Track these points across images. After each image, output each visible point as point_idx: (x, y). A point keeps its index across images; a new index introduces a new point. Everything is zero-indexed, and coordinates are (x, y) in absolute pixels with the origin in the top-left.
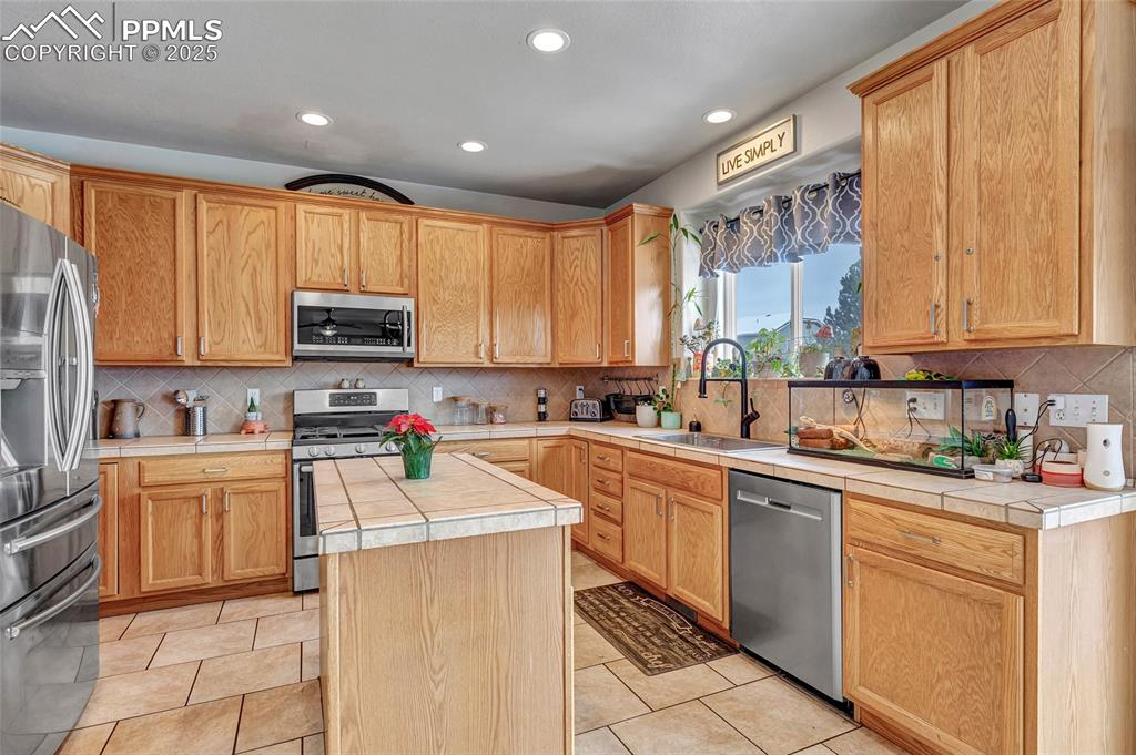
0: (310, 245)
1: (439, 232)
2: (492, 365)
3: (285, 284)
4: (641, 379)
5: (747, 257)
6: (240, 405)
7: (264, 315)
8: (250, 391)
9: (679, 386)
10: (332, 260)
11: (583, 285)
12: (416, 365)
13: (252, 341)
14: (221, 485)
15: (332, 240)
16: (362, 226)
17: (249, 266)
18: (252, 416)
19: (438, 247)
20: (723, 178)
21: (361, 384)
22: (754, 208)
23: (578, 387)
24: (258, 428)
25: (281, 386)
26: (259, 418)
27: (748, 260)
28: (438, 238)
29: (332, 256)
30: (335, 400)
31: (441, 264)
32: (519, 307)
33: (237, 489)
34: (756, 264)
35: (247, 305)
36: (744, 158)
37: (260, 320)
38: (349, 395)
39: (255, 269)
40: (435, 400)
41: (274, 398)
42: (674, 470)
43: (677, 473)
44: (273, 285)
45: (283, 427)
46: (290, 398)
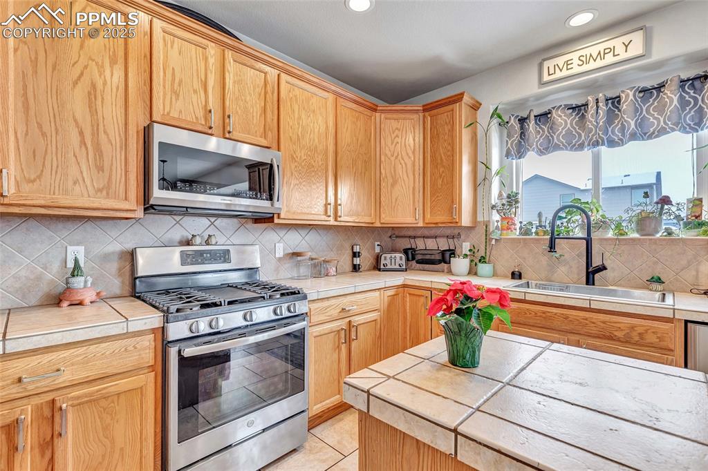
0: (169, 76)
1: (297, 91)
2: (336, 223)
3: (138, 119)
4: (440, 237)
5: (562, 143)
6: (56, 266)
7: (106, 147)
8: (70, 249)
9: (493, 242)
10: (194, 98)
11: (403, 159)
12: (276, 221)
13: (88, 182)
14: (49, 397)
15: (195, 74)
16: (227, 65)
17: (86, 80)
18: (78, 282)
19: (297, 106)
20: (546, 78)
21: (213, 241)
22: (568, 105)
23: (377, 243)
25: (114, 241)
26: (89, 284)
27: (563, 145)
28: (296, 96)
29: (195, 91)
30: (185, 259)
31: (299, 124)
32: (355, 173)
33: (78, 397)
34: (569, 148)
35: (81, 133)
36: (576, 61)
37: (101, 155)
38: (201, 253)
39: (94, 86)
40: (277, 256)
41: (106, 258)
42: (586, 319)
43: (594, 323)
44: (120, 112)
45: (117, 291)
46: (131, 256)
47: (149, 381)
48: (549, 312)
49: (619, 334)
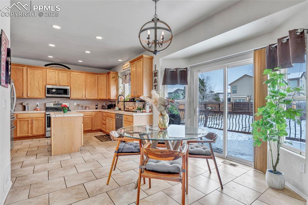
0: (49, 77)
1: (75, 74)
3: (45, 84)
6: (35, 105)
7: (40, 89)
8: (37, 103)
11: (103, 84)
12: (70, 99)
13: (38, 94)
14: (32, 119)
15: (54, 76)
16: (60, 74)
17: (37, 80)
18: (37, 107)
19: (75, 77)
20: (123, 69)
21: (59, 102)
24: (39, 109)
25: (44, 102)
29: (54, 79)
30: (54, 105)
31: (75, 81)
32: (91, 88)
33: (35, 119)
35: (37, 87)
38: (57, 104)
39: (39, 81)
40: (75, 105)
41: (42, 104)
44: (42, 84)
45: (44, 109)
46: (45, 104)
47: (43, 119)
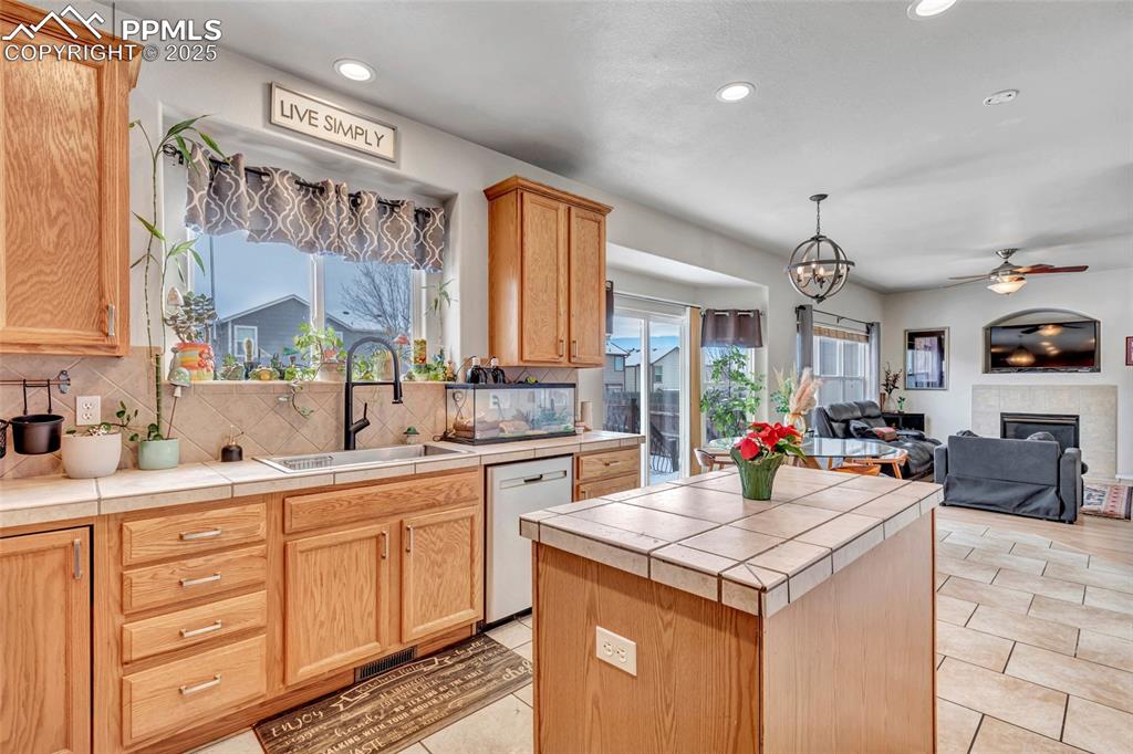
9: (179, 392)
20: (276, 117)
36: (322, 119)
42: (411, 490)
43: (418, 493)
48: (367, 495)
49: (441, 498)
